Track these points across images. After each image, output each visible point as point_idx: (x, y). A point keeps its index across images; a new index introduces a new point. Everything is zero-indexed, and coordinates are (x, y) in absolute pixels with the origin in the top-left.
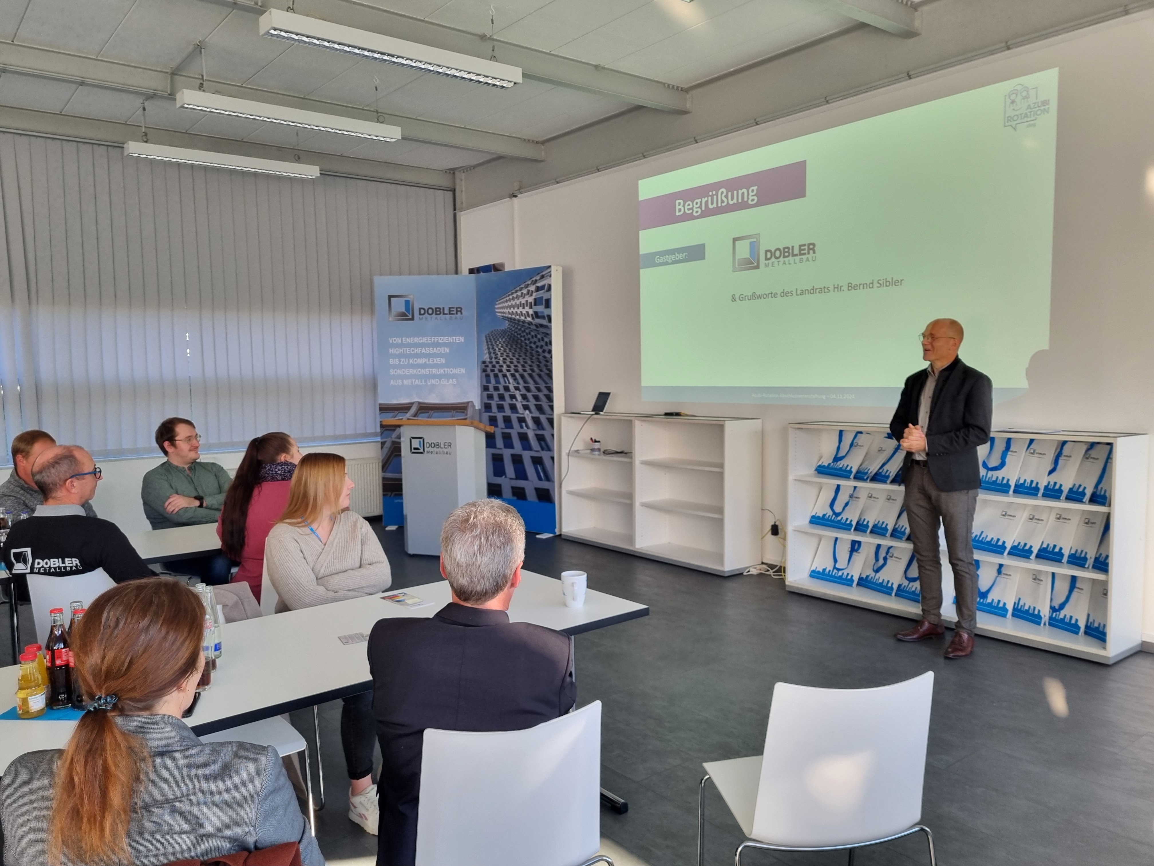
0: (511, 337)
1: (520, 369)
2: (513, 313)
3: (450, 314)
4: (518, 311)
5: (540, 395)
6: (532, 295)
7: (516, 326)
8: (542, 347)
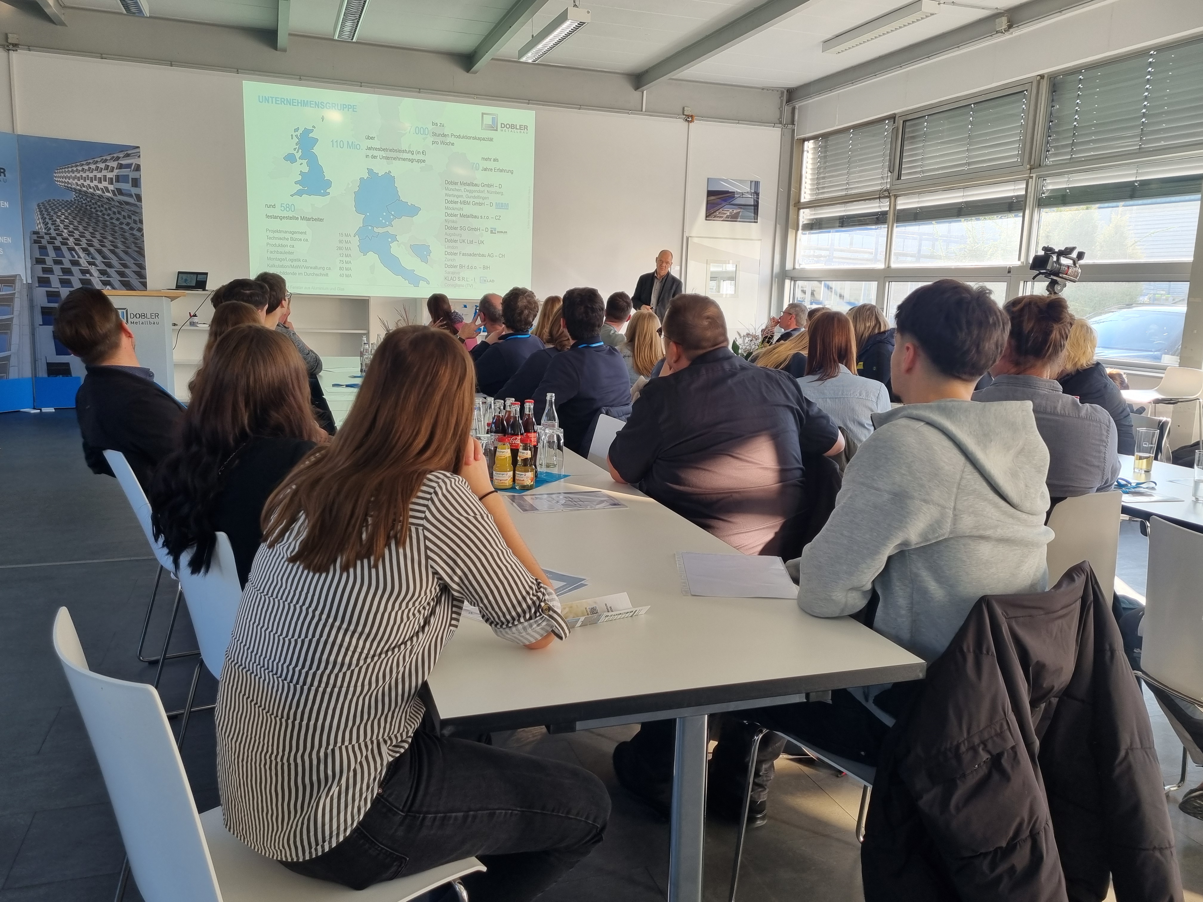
0: (80, 209)
1: (96, 243)
2: (82, 186)
4: (92, 185)
5: (127, 271)
6: (112, 171)
7: (88, 199)
8: (128, 224)
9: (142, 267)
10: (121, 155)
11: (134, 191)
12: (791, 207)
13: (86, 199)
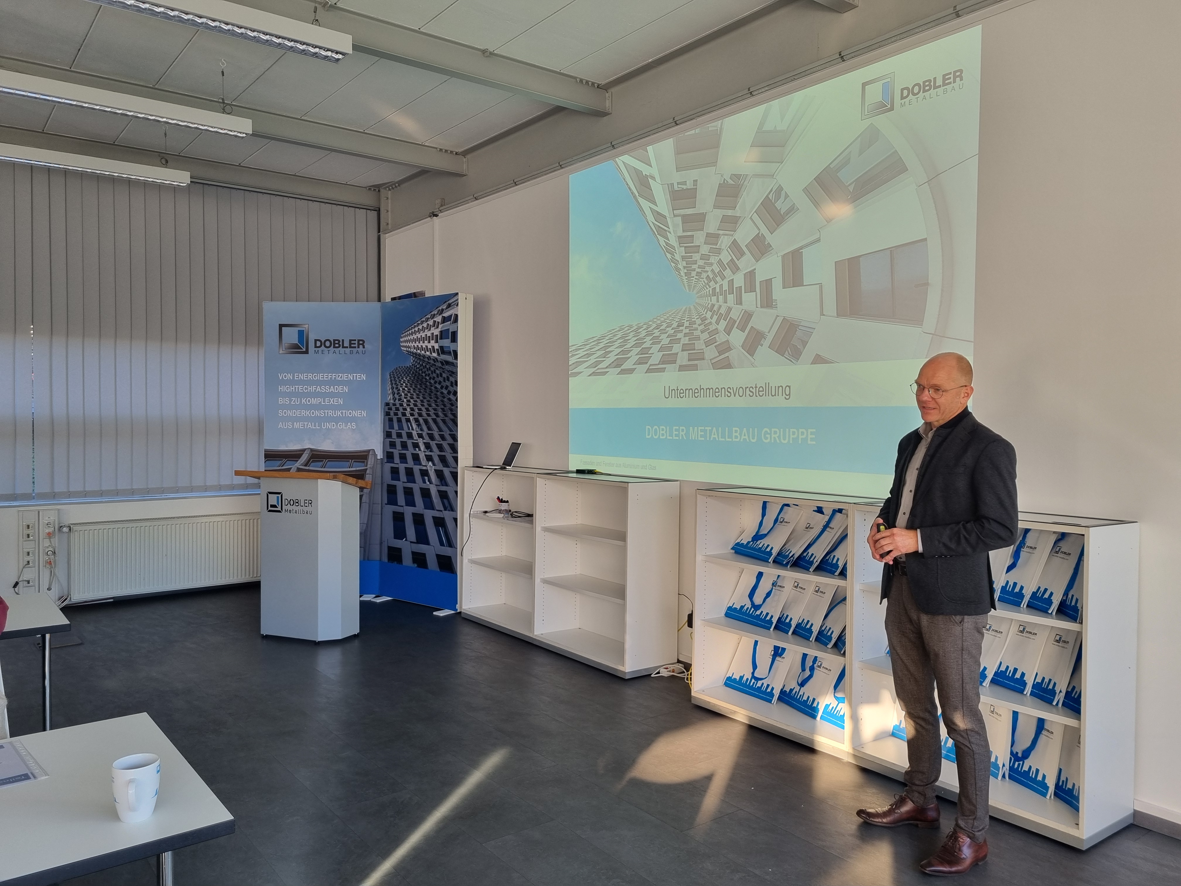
0: (415, 375)
1: (424, 413)
2: (418, 348)
3: (351, 347)
4: (424, 346)
5: (444, 444)
6: (438, 327)
7: (421, 363)
8: (447, 387)
10: (445, 306)
13: (423, 365)
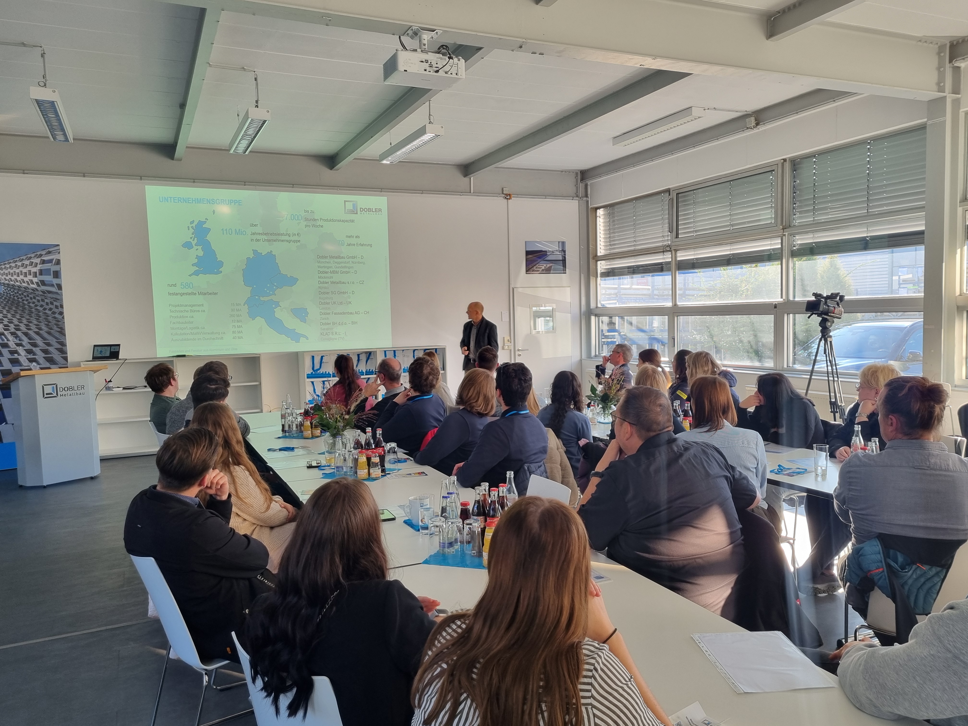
0: (9, 300)
2: (10, 280)
4: (19, 279)
5: (50, 349)
6: (36, 266)
7: (15, 291)
8: (50, 309)
9: (63, 344)
10: (43, 253)
11: (55, 281)
12: (591, 260)
13: (14, 291)
